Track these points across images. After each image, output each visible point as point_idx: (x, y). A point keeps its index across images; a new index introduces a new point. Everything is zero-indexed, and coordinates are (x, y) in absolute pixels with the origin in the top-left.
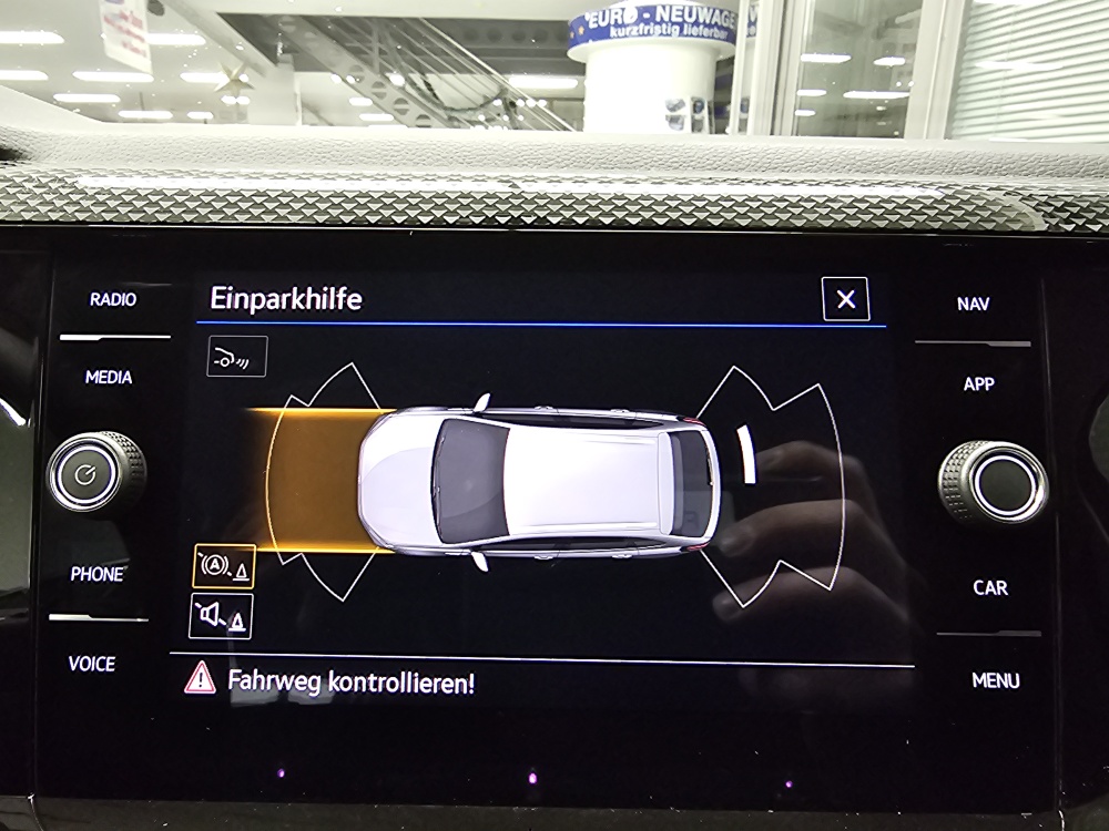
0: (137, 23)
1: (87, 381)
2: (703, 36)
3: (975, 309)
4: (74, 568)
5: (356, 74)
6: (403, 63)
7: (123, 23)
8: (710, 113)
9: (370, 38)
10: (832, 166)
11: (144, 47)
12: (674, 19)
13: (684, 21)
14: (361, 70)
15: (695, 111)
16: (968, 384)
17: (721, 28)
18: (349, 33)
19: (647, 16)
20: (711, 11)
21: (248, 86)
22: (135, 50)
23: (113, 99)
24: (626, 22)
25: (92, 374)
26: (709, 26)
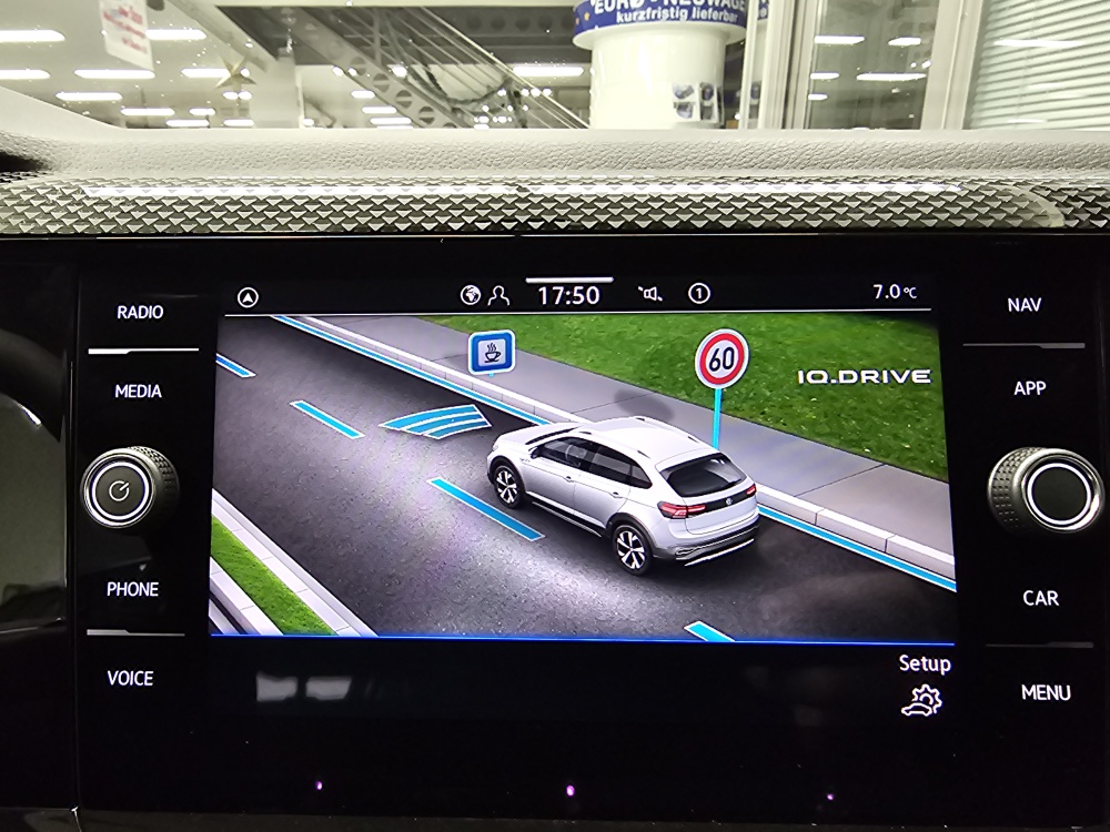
0: (137, 19)
1: (117, 395)
2: (712, 20)
3: (1026, 310)
4: (110, 584)
5: (358, 66)
6: (405, 54)
7: (127, 21)
8: (719, 99)
9: (371, 28)
11: (145, 43)
12: (682, 2)
13: (693, 5)
14: (362, 62)
15: (703, 98)
16: (1019, 388)
17: (731, 10)
18: (349, 24)
21: (250, 81)
22: (135, 46)
23: (115, 97)
24: (633, 6)
25: (122, 388)
26: (719, 9)
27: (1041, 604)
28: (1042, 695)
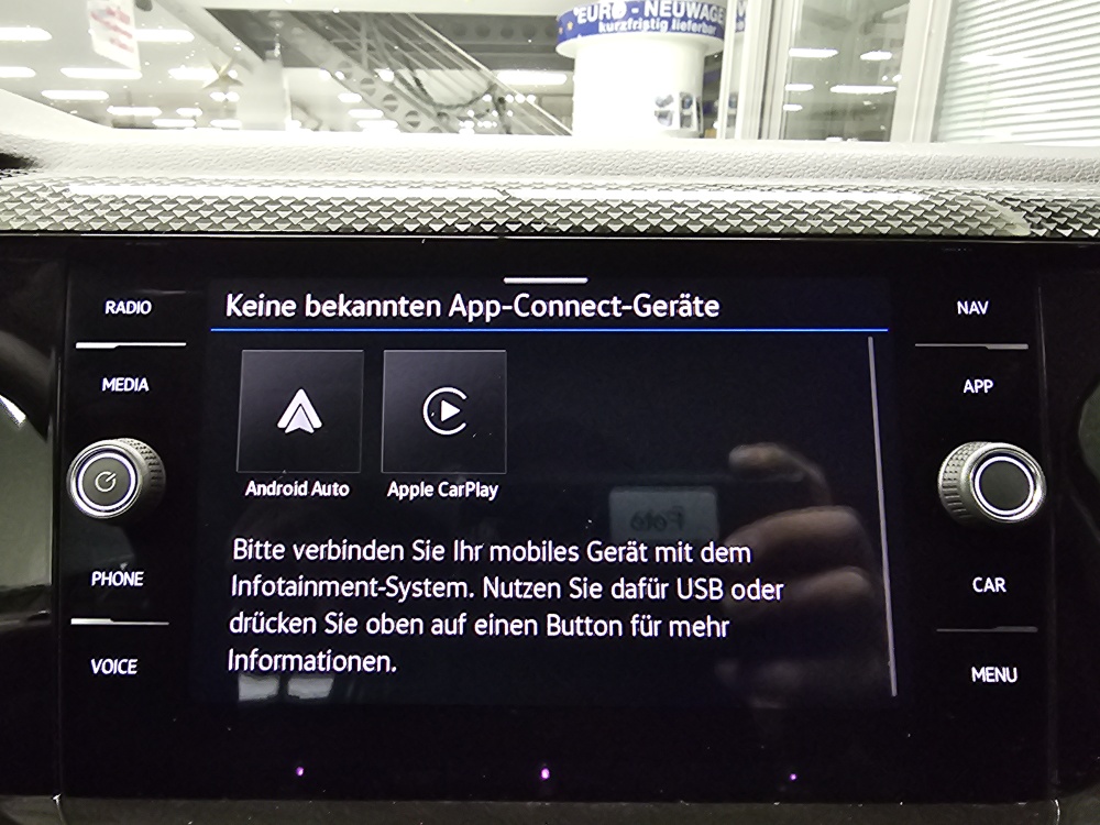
0: (125, 19)
1: (104, 389)
2: (691, 31)
3: (975, 313)
4: (94, 573)
5: (345, 70)
6: (391, 59)
7: (115, 21)
8: (698, 109)
9: (357, 33)
10: (835, 171)
11: (132, 43)
12: (663, 14)
13: (673, 16)
14: (348, 65)
15: (683, 107)
16: (968, 386)
17: (709, 23)
18: (338, 29)
19: (636, 11)
20: (700, 6)
21: (236, 82)
22: (123, 46)
23: (102, 96)
24: (615, 17)
25: (109, 381)
26: (698, 21)
27: (989, 590)
28: (991, 677)
